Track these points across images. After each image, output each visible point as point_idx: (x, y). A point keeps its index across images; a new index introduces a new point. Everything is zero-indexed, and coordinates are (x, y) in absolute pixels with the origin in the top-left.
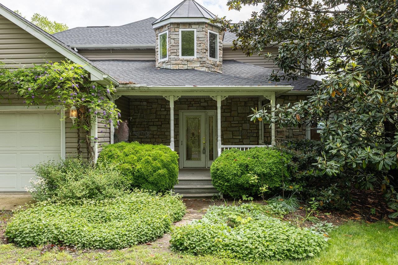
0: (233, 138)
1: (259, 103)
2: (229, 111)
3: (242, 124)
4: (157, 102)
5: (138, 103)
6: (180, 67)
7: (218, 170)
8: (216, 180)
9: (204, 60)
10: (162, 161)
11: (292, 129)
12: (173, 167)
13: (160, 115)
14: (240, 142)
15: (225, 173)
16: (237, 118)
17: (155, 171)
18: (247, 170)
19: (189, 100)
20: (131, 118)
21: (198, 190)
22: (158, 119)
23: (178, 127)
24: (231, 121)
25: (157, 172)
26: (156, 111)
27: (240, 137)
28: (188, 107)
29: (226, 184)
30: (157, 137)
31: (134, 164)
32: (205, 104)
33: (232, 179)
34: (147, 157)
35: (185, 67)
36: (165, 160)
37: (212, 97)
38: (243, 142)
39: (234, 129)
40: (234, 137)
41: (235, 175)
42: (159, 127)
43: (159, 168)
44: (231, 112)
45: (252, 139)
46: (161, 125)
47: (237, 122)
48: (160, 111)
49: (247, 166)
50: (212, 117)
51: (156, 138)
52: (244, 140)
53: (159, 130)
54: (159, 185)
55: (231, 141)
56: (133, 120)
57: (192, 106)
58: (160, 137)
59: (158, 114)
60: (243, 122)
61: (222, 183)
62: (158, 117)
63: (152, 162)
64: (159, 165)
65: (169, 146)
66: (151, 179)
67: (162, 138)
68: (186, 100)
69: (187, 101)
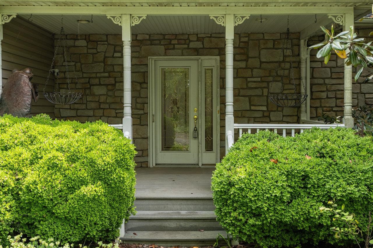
0: (251, 110)
1: (302, 42)
2: (244, 57)
3: (268, 82)
4: (107, 41)
5: (70, 43)
7: (231, 184)
8: (225, 209)
10: (92, 163)
11: (364, 94)
12: (120, 177)
13: (113, 65)
14: (264, 116)
15: (250, 195)
16: (260, 70)
17: (72, 189)
18: (306, 187)
19: (166, 37)
20: (57, 70)
21: (182, 224)
22: (109, 72)
23: (147, 88)
24: (246, 78)
25: (77, 192)
26: (105, 57)
27: (265, 108)
28: (166, 49)
29: (251, 221)
30: (107, 106)
31: (21, 171)
32: (199, 45)
33: (268, 209)
34: (54, 153)
36: (99, 161)
37: (215, 19)
38: (269, 116)
39: (250, 92)
40: (253, 108)
41: (278, 200)
42: (110, 87)
43: (84, 182)
44: (246, 60)
45: (287, 111)
46: (114, 85)
47: (259, 79)
48: (113, 57)
49: (305, 177)
50: (212, 69)
51: (104, 109)
52: (272, 113)
53: (110, 93)
54: (82, 223)
55: (248, 114)
56: (62, 75)
57: (174, 49)
58: (113, 106)
59: (109, 63)
60: (271, 79)
61: (241, 217)
62: (109, 69)
63: (65, 165)
64: (84, 174)
65: (120, 125)
66: (61, 210)
67: (116, 109)
68: (161, 37)
69: (164, 39)
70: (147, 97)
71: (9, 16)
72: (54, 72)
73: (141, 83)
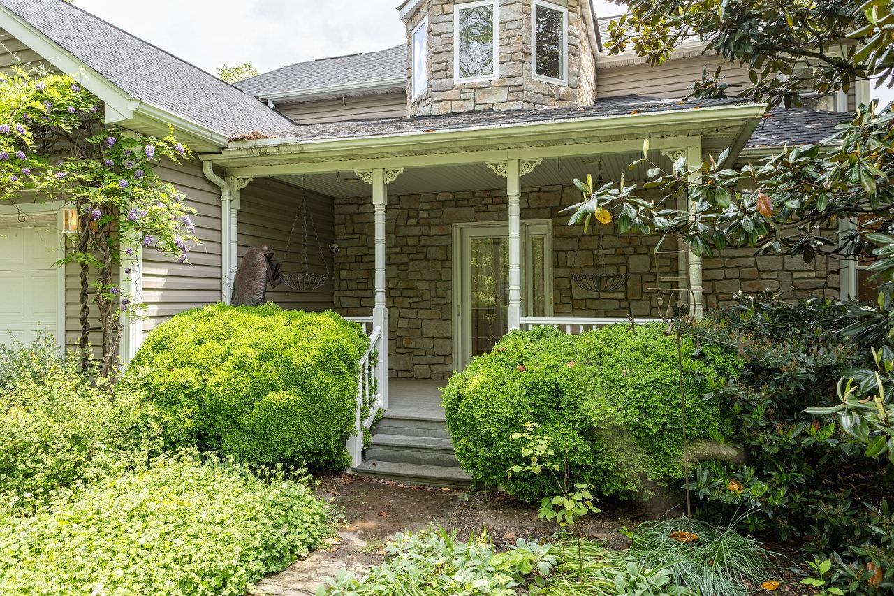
0: (599, 298)
3: (627, 256)
4: (399, 204)
5: (353, 208)
6: (456, 106)
7: (461, 399)
9: (519, 81)
10: (287, 363)
11: (791, 271)
12: (322, 383)
13: (406, 237)
14: (620, 308)
15: (478, 414)
16: (615, 238)
17: (259, 395)
18: (558, 408)
19: (477, 195)
20: (335, 246)
21: (439, 456)
22: (401, 247)
23: (450, 268)
24: (592, 250)
25: (265, 399)
26: (396, 226)
27: (622, 296)
28: (476, 212)
30: (398, 293)
31: (209, 370)
33: (499, 435)
34: (246, 349)
35: (469, 106)
37: (494, 168)
38: (628, 308)
39: (601, 271)
40: (603, 295)
42: (402, 267)
43: (273, 387)
46: (407, 264)
47: (613, 252)
48: (406, 225)
49: (558, 392)
50: (543, 239)
51: (394, 297)
52: (633, 304)
53: (402, 275)
54: (273, 439)
55: (596, 305)
56: (342, 252)
57: (487, 211)
58: (405, 293)
59: (401, 234)
60: (631, 250)
61: (470, 446)
62: (400, 242)
63: (255, 364)
64: (275, 377)
65: (370, 317)
66: (246, 420)
67: (410, 297)
68: (469, 195)
69: (474, 197)
70: (451, 281)
71: (245, 179)
72: (332, 248)
73: (442, 261)
